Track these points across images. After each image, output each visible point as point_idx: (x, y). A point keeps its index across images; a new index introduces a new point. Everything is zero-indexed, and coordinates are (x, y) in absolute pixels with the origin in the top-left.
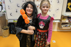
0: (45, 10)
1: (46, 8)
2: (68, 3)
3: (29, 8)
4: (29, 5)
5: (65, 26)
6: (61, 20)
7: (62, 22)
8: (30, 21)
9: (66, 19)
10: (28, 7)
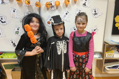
7: (105, 58)
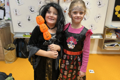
0: (78, 18)
1: (78, 15)
2: (115, 6)
3: (52, 14)
4: (52, 9)
5: (111, 45)
6: (103, 35)
7: (105, 39)
8: (52, 35)
9: (112, 33)
10: (50, 12)
